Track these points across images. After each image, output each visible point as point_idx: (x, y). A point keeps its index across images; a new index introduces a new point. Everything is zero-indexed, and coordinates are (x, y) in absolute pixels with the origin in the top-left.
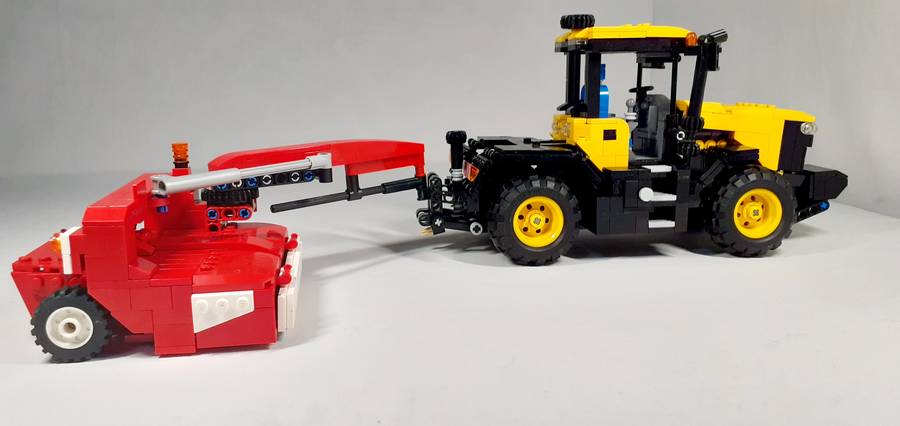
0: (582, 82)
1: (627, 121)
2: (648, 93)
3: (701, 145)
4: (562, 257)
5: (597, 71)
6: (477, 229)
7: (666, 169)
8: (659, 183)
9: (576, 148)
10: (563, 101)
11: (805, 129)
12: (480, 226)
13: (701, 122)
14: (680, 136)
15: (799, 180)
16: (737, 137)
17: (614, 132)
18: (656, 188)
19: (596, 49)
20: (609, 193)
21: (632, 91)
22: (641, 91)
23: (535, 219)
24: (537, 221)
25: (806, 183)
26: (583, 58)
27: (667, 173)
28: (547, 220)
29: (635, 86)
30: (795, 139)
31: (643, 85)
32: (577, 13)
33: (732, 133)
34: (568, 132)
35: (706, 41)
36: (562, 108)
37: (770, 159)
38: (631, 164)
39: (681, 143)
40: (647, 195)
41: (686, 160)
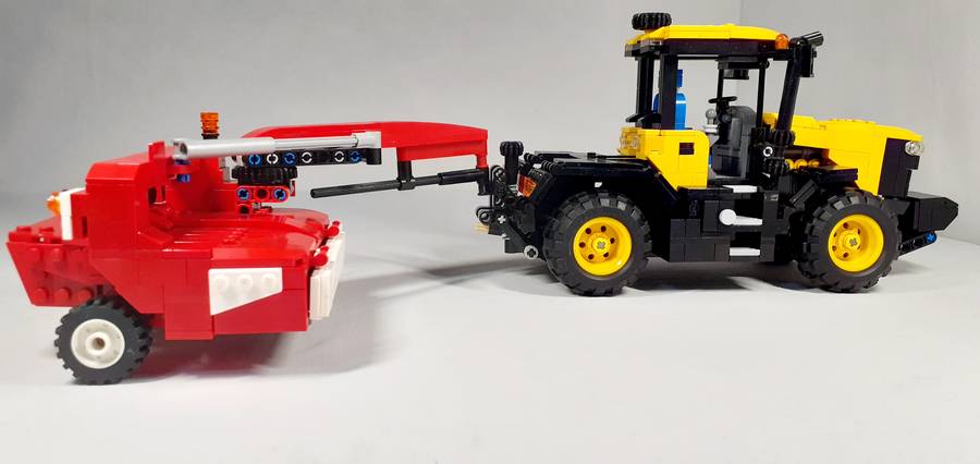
0: (656, 91)
1: (707, 134)
2: (731, 104)
3: (792, 165)
4: (625, 288)
5: (672, 78)
6: (531, 253)
7: (752, 189)
8: (744, 206)
9: (648, 162)
10: (633, 112)
11: (910, 149)
12: (535, 249)
13: (792, 137)
15: (903, 207)
16: (831, 156)
17: (691, 145)
18: (739, 213)
19: (673, 52)
20: (685, 215)
21: (712, 101)
22: (722, 103)
23: (598, 244)
24: (601, 246)
25: (910, 211)
26: (657, 64)
27: (752, 194)
28: (612, 241)
29: (716, 96)
30: (899, 160)
31: (724, 96)
32: (651, 12)
33: (827, 150)
34: (639, 145)
35: (799, 44)
36: (632, 120)
37: (869, 181)
38: (710, 183)
39: (769, 160)
40: (729, 217)
41: (775, 179)
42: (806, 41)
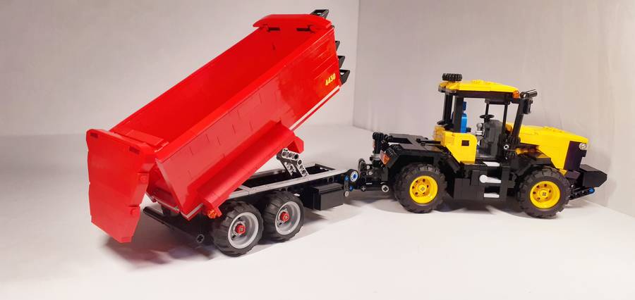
0: (453, 110)
1: (476, 135)
2: (492, 119)
3: (518, 152)
5: (461, 106)
6: (385, 189)
7: (496, 164)
8: (492, 173)
9: (446, 150)
10: (441, 118)
11: (582, 147)
12: (387, 187)
13: (519, 140)
14: (506, 147)
15: (576, 175)
16: (540, 149)
17: (468, 142)
18: (489, 175)
19: (461, 95)
20: (463, 177)
21: (482, 117)
22: (487, 117)
23: (421, 188)
24: (423, 189)
25: (581, 177)
26: (454, 97)
27: (498, 167)
29: (484, 114)
30: (575, 152)
31: (489, 114)
32: (452, 73)
33: (537, 146)
34: (442, 138)
35: (525, 96)
36: (440, 123)
37: (559, 161)
38: (478, 160)
39: (506, 151)
40: (484, 179)
41: (509, 160)
42: (528, 95)
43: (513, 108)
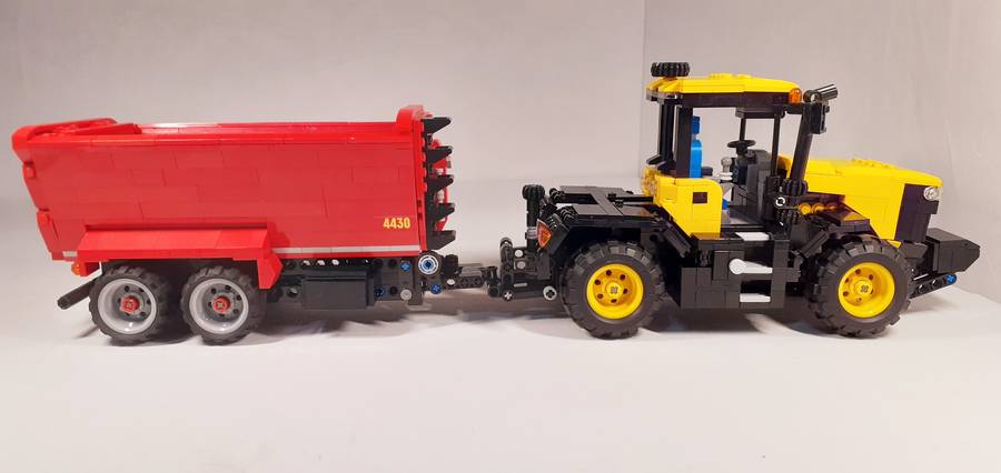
1: (722, 182)
2: (751, 148)
3: (806, 210)
4: (642, 330)
5: (691, 124)
6: (550, 294)
7: (761, 237)
9: (662, 212)
10: (654, 152)
11: (929, 195)
12: (554, 290)
13: (805, 186)
14: (780, 202)
15: (920, 248)
16: (847, 202)
17: (705, 194)
18: (747, 258)
19: (687, 103)
20: (698, 265)
21: (731, 145)
22: (741, 145)
23: (613, 288)
24: (614, 290)
25: (929, 256)
27: (765, 242)
28: (625, 291)
29: (738, 139)
30: (916, 204)
31: (745, 139)
32: (669, 61)
33: (844, 196)
34: (655, 191)
35: (813, 98)
36: (652, 161)
37: (886, 226)
38: (726, 230)
39: (781, 210)
40: (739, 267)
41: (787, 228)
42: (820, 96)
43: (791, 124)
